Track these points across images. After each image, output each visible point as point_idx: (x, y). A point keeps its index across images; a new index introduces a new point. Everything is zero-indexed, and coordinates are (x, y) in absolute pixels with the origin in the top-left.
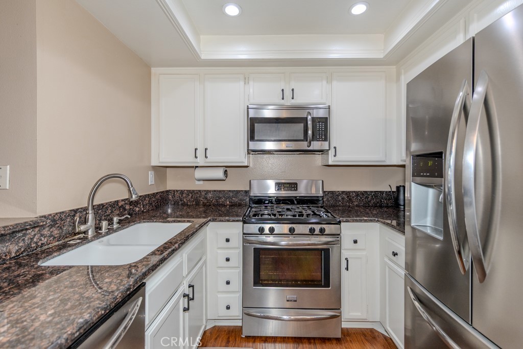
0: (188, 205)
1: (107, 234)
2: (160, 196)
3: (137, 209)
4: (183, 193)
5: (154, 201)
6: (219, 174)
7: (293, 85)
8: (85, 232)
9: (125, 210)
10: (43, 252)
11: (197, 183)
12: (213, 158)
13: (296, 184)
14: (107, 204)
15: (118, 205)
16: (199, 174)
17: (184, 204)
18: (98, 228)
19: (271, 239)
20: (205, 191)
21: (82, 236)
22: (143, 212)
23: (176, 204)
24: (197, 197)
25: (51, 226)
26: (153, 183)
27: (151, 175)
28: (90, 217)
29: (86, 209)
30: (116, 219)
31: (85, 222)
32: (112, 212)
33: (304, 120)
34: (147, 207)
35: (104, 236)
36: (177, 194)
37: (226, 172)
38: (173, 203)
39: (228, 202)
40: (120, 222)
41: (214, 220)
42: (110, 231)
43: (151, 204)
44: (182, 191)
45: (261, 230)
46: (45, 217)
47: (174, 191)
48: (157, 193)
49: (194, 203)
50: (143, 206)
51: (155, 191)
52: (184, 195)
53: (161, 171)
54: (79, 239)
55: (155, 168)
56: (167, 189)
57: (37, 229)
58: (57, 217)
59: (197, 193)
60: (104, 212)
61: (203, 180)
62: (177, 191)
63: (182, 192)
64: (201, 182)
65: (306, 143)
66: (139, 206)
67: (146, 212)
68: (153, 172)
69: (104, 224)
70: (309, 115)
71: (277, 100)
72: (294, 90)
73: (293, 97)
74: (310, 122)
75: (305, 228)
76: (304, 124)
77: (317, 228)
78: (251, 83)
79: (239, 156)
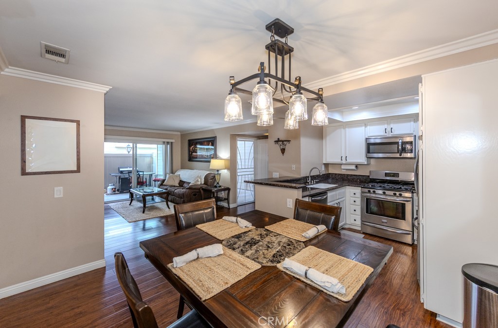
2: (327, 175)
6: (353, 167)
7: (392, 125)
11: (343, 170)
12: (349, 160)
13: (399, 174)
14: (313, 175)
16: (343, 167)
19: (374, 195)
20: (347, 174)
23: (333, 179)
24: (343, 177)
27: (323, 166)
29: (309, 176)
32: (313, 178)
33: (397, 143)
36: (334, 175)
37: (356, 167)
38: (331, 177)
39: (359, 180)
40: (316, 182)
41: (349, 186)
42: (314, 184)
45: (369, 191)
47: (332, 173)
49: (342, 179)
50: (321, 178)
51: (325, 173)
52: (337, 176)
55: (325, 164)
56: (329, 173)
59: (343, 175)
63: (336, 174)
64: (345, 171)
65: (399, 154)
70: (401, 141)
71: (382, 133)
72: (392, 128)
73: (392, 132)
74: (400, 144)
75: (392, 193)
76: (397, 145)
77: (398, 193)
78: (368, 127)
79: (363, 160)
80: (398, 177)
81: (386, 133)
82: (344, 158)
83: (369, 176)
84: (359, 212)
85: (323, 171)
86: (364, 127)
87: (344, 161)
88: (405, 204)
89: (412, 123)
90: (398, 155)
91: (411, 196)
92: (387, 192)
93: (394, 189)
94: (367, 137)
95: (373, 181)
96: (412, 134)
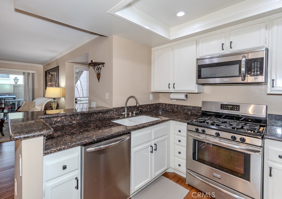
0: (168, 111)
1: (131, 117)
2: (156, 105)
3: (144, 110)
4: (166, 105)
5: (152, 107)
6: (183, 97)
7: (232, 39)
8: (124, 115)
9: (139, 109)
10: (114, 118)
11: (172, 100)
12: (178, 88)
13: (239, 106)
14: (132, 106)
15: (136, 107)
16: (172, 96)
17: (167, 111)
18: (128, 115)
19: (204, 136)
20: (177, 105)
21: (124, 116)
22: (147, 111)
23: (163, 110)
24: (173, 108)
25: (116, 111)
26: (152, 99)
27: (151, 96)
28: (126, 110)
29: (125, 107)
30: (134, 112)
31: (124, 112)
32: (134, 109)
33: (239, 62)
34: (149, 110)
35: (130, 117)
36: (164, 105)
37: (186, 96)
38: (162, 109)
39: (190, 113)
40: (136, 114)
41: (173, 120)
42: (132, 116)
43: (151, 108)
44: (166, 104)
45: (197, 130)
46: (114, 108)
47: (162, 104)
48: (154, 104)
49: (171, 111)
50: (147, 109)
51: (153, 103)
52: (167, 106)
53: (157, 94)
54: (123, 117)
55: (153, 93)
56: (160, 103)
57: (113, 111)
58: (117, 109)
59: (173, 106)
60: (131, 109)
61: (176, 100)
62: (164, 104)
64: (175, 100)
65: (240, 78)
66: (145, 108)
67: (148, 112)
68: (152, 95)
69: (130, 113)
70: (244, 59)
71: (218, 51)
72: (231, 42)
73: (231, 48)
74: (243, 63)
75: (229, 135)
76: (238, 65)
77: (238, 137)
78: (200, 44)
79: (193, 87)
80: (239, 110)
81: (223, 49)
82: (171, 86)
83: (201, 108)
84: (184, 155)
85: (151, 100)
86: (195, 46)
87: (172, 90)
88: (249, 155)
89: (263, 30)
90: (239, 80)
91: (260, 144)
92: (223, 134)
93: (233, 130)
94: (198, 57)
95: (205, 114)
96: (263, 47)
